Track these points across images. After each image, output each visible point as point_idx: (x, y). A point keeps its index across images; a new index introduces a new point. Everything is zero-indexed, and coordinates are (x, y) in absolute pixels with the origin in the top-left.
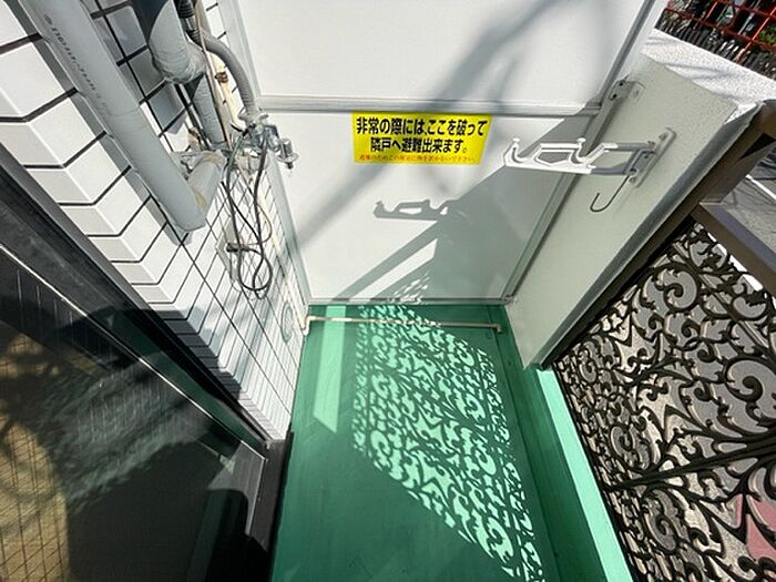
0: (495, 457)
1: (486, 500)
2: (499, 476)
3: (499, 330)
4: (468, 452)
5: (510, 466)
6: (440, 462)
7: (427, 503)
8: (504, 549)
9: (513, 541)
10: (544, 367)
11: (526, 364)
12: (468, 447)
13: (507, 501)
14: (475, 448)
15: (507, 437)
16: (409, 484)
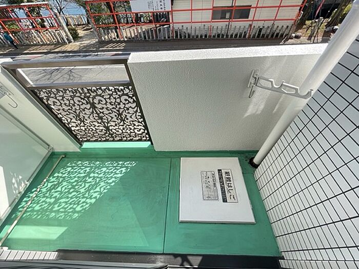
0: (103, 167)
1: (112, 172)
2: (107, 167)
3: (64, 156)
4: (97, 175)
5: (106, 164)
6: (97, 184)
7: (105, 191)
8: (124, 170)
9: (123, 167)
10: (81, 145)
11: (79, 151)
12: (96, 175)
13: (114, 167)
14: (97, 173)
15: (99, 162)
16: (98, 196)
